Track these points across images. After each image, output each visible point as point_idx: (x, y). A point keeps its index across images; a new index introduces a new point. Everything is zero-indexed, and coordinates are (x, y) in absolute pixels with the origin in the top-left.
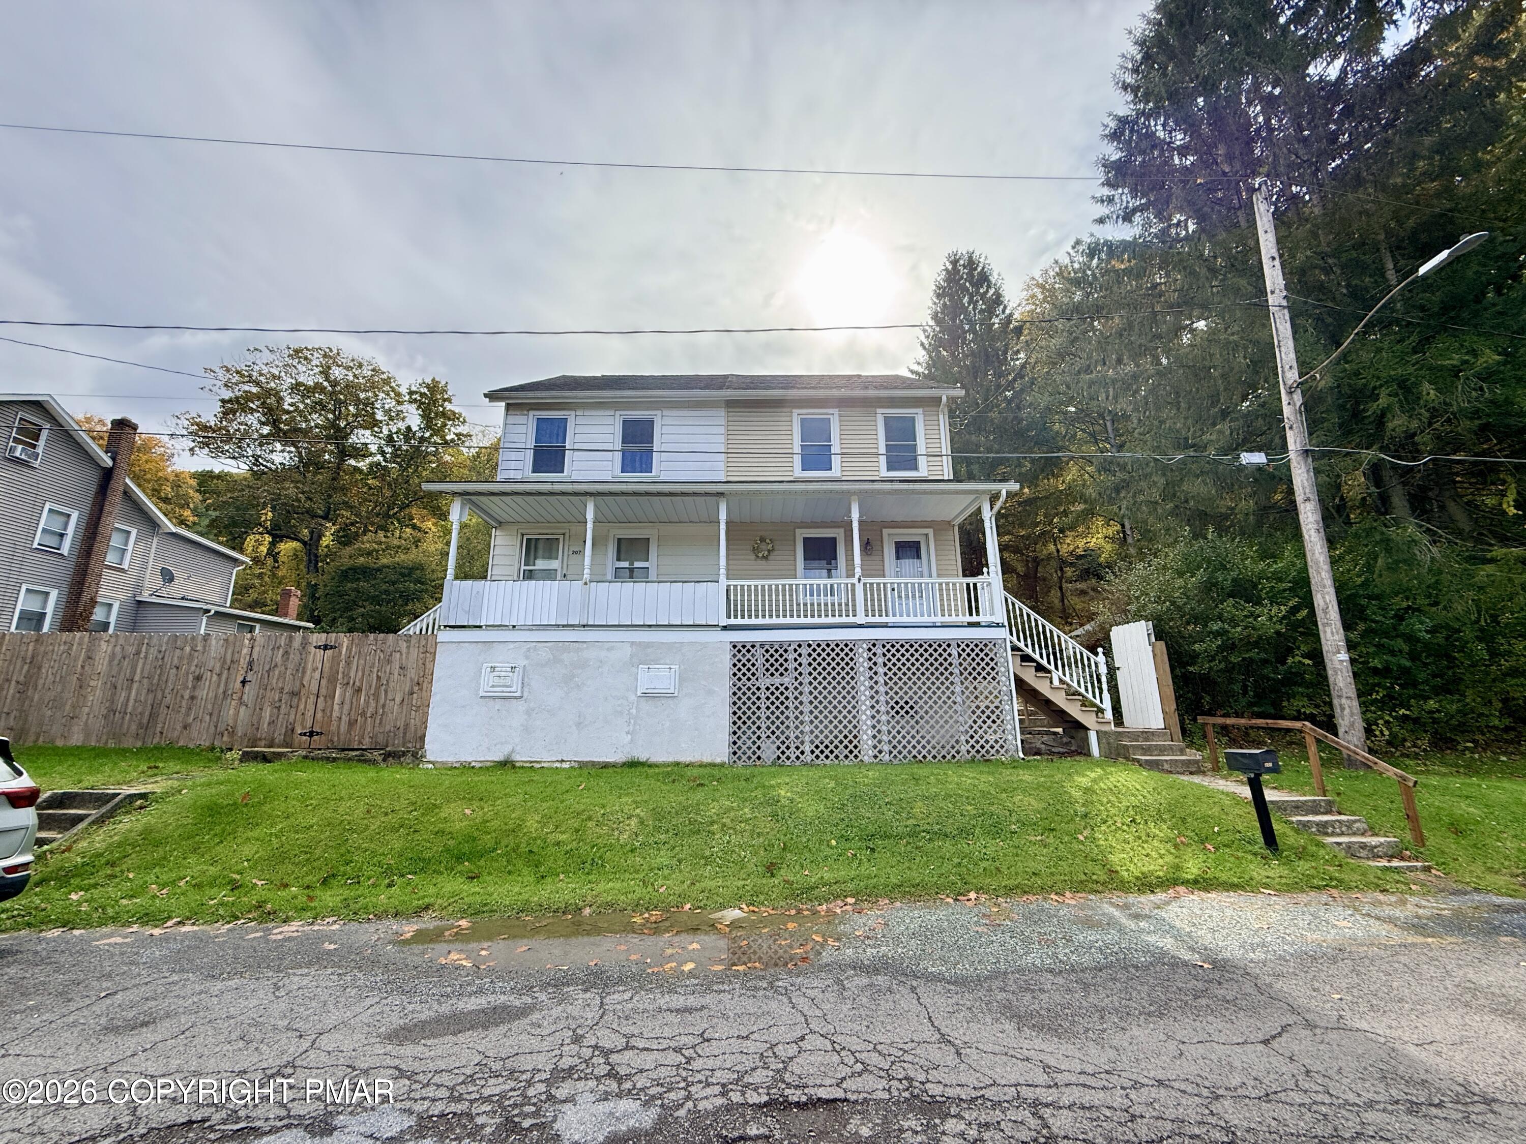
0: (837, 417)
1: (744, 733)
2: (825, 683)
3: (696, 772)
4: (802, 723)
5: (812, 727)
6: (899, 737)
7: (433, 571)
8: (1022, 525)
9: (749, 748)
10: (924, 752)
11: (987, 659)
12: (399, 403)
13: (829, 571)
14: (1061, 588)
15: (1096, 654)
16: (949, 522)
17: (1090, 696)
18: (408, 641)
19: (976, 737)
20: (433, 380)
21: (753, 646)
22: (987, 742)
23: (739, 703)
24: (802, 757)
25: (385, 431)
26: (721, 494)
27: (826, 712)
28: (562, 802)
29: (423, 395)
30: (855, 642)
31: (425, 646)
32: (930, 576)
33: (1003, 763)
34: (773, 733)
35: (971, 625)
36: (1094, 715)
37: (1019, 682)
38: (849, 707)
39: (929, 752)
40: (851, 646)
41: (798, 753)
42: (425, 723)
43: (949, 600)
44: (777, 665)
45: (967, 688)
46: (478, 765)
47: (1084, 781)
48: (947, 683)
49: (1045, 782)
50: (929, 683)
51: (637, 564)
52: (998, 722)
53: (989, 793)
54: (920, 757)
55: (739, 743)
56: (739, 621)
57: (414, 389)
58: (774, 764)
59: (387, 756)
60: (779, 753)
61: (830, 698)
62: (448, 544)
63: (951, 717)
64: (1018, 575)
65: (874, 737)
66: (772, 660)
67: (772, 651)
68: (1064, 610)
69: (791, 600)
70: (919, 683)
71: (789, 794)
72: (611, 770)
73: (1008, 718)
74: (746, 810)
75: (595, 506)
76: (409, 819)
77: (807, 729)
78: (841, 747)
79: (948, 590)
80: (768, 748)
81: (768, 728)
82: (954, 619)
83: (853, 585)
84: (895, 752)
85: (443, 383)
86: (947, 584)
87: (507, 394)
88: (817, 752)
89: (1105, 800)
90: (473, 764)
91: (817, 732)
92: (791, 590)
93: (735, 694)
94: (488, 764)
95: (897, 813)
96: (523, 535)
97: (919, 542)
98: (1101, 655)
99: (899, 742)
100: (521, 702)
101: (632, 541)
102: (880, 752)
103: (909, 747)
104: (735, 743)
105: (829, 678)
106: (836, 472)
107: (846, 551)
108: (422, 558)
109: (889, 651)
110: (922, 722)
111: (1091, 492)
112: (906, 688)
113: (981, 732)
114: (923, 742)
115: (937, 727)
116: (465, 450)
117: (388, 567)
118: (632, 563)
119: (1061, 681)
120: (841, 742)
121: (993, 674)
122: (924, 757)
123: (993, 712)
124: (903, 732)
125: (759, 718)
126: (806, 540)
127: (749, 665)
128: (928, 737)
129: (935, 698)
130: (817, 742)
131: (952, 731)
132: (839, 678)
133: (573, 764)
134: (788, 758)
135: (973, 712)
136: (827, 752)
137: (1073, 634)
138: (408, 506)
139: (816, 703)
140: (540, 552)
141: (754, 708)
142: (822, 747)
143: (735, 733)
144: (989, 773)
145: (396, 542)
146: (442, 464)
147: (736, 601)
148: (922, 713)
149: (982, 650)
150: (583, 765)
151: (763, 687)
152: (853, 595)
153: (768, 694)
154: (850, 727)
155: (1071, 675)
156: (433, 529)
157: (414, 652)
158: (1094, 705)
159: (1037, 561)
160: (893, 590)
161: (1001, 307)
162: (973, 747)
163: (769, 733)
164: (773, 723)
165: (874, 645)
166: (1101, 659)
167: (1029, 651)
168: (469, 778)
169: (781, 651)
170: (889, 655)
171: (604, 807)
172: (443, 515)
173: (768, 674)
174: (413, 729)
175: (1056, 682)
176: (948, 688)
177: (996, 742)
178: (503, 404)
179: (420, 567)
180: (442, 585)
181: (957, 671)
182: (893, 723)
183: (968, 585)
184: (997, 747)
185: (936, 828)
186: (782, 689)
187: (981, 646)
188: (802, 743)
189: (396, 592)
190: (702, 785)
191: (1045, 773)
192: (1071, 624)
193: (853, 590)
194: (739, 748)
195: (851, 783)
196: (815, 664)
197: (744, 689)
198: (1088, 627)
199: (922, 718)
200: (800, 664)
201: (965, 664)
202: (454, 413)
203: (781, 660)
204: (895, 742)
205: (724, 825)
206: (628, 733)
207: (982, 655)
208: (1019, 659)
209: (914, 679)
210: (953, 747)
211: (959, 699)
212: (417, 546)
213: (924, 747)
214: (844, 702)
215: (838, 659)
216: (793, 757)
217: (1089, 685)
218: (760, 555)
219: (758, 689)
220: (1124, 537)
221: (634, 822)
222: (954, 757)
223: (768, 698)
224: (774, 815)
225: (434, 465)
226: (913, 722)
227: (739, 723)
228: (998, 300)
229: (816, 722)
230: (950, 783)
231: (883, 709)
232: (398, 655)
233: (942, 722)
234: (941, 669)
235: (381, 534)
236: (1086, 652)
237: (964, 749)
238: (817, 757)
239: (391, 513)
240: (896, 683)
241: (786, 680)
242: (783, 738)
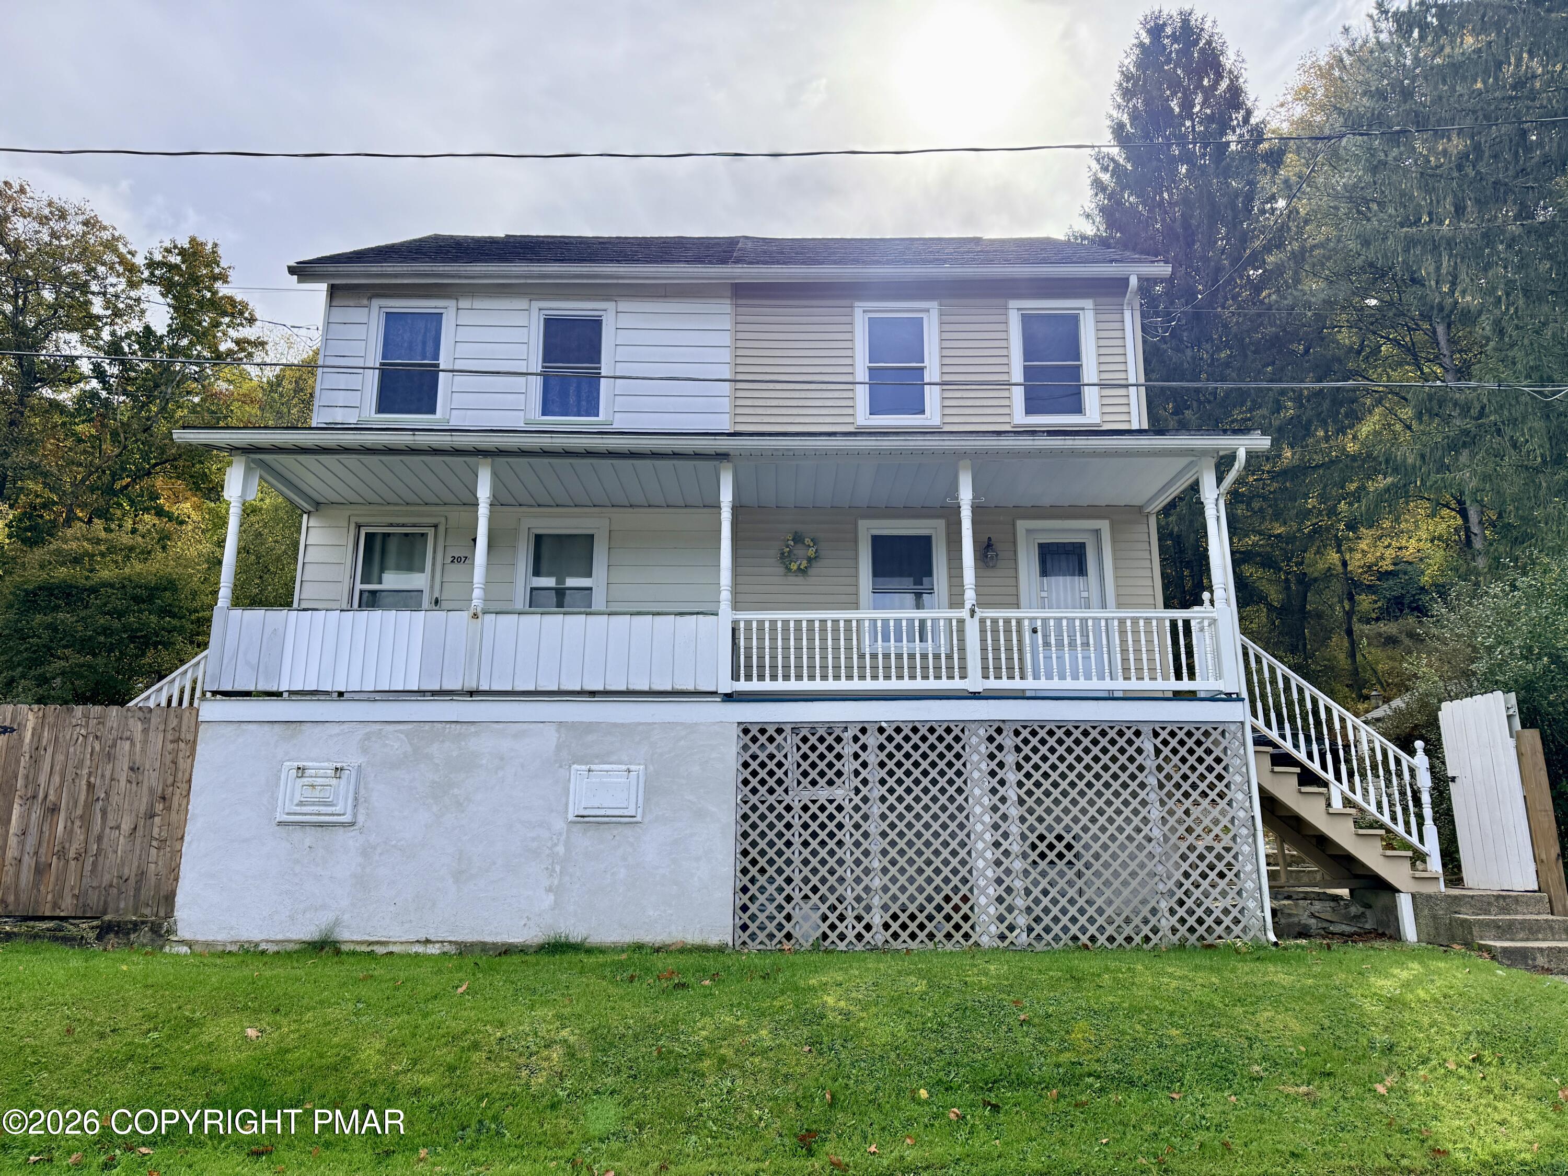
0: (934, 314)
1: (762, 889)
2: (909, 799)
3: (671, 962)
4: (867, 871)
5: (886, 879)
6: (1046, 901)
7: (194, 594)
8: (1277, 516)
9: (771, 918)
10: (1092, 930)
11: (1209, 760)
12: (132, 285)
13: (919, 596)
14: (1350, 632)
15: (1412, 753)
16: (1140, 509)
17: (1400, 829)
18: (145, 720)
19: (1189, 903)
20: (193, 240)
21: (779, 731)
22: (1209, 912)
23: (754, 835)
24: (867, 936)
25: (106, 335)
26: (722, 456)
27: (911, 853)
28: (425, 1015)
29: (172, 267)
30: (964, 725)
31: (176, 729)
32: (1104, 606)
33: (1237, 951)
34: (815, 890)
35: (1178, 696)
36: (1408, 864)
37: (1269, 803)
38: (954, 844)
39: (1101, 929)
40: (956, 731)
41: (860, 927)
42: (174, 872)
43: (1137, 651)
44: (822, 765)
45: (1171, 813)
46: (272, 948)
47: (1386, 985)
48: (1135, 803)
49: (1317, 987)
50: (1100, 803)
51: (571, 582)
52: (1230, 875)
53: (1211, 1005)
54: (1084, 939)
55: (753, 908)
56: (755, 685)
57: (158, 257)
58: (815, 947)
59: (105, 931)
60: (824, 927)
61: (918, 826)
62: (221, 544)
63: (1142, 866)
64: (1270, 607)
65: (1000, 900)
66: (813, 757)
67: (813, 740)
68: (1356, 672)
69: (849, 649)
70: (1083, 802)
71: (842, 1004)
72: (516, 959)
73: (1249, 868)
74: (764, 1032)
75: (495, 475)
76: (143, 1046)
77: (877, 883)
78: (939, 917)
79: (1136, 632)
80: (806, 918)
81: (806, 880)
82: (1146, 685)
83: (961, 622)
84: (1038, 929)
85: (209, 247)
86: (1135, 621)
87: (331, 268)
88: (895, 926)
89: (1426, 1020)
90: (263, 946)
91: (894, 889)
92: (848, 630)
93: (745, 817)
94: (290, 947)
95: (1041, 1040)
96: (359, 527)
97: (1082, 546)
98: (1420, 753)
99: (1046, 911)
100: (352, 833)
101: (561, 539)
102: (1011, 928)
103: (1065, 920)
104: (744, 908)
105: (917, 791)
106: (932, 416)
107: (949, 560)
108: (171, 569)
109: (1026, 741)
110: (1088, 874)
111: (1407, 454)
112: (1057, 811)
113: (1197, 893)
114: (1091, 911)
115: (1116, 884)
116: (253, 371)
117: (112, 586)
118: (560, 580)
119: (1347, 802)
120: (939, 908)
121: (1220, 786)
122: (1093, 939)
123: (1219, 857)
124: (1053, 892)
125: (789, 862)
126: (878, 542)
127: (771, 765)
128: (1099, 902)
129: (1112, 829)
130: (895, 908)
131: (1144, 892)
132: (934, 791)
133: (447, 948)
134: (842, 937)
135: (1184, 857)
136: (913, 927)
137: (1370, 716)
138: (149, 474)
139: (893, 835)
140: (391, 559)
141: (780, 844)
142: (904, 917)
143: (745, 890)
144: (1211, 969)
145: (126, 539)
146: (210, 396)
147: (748, 649)
148: (1087, 856)
149: (1199, 743)
150: (464, 949)
151: (797, 806)
152: (961, 640)
153: (806, 817)
154: (955, 881)
155: (1365, 791)
156: (195, 516)
157: (156, 740)
158: (1407, 846)
159: (1305, 582)
160: (1035, 631)
161: (1242, 112)
162: (1182, 921)
163: (807, 890)
164: (815, 871)
165: (999, 731)
166: (1421, 761)
167: (1288, 746)
168: (254, 970)
169: (830, 740)
170: (1027, 750)
171: (502, 1024)
172: (214, 491)
173: (806, 782)
174: (153, 879)
175: (1337, 804)
176: (1136, 812)
177: (1226, 912)
178: (323, 287)
179: (170, 585)
180: (209, 620)
181: (1152, 781)
182: (1034, 874)
183: (1174, 624)
184: (1227, 921)
185: (1113, 1068)
186: (831, 809)
187: (1198, 735)
188: (868, 909)
189: (125, 629)
190: (682, 986)
191: (1317, 969)
192: (1367, 698)
193: (961, 631)
194: (753, 918)
195: (956, 985)
196: (891, 765)
197: (763, 808)
198: (1397, 703)
199: (1088, 866)
200: (864, 765)
201: (1168, 768)
202: (231, 300)
203: (830, 757)
204: (1038, 911)
205: (723, 1060)
206: (549, 890)
207: (1200, 752)
208: (1267, 761)
209: (1073, 793)
210: (1146, 921)
211: (1156, 833)
212: (164, 548)
213: (1092, 920)
214: (945, 835)
215: (933, 756)
216: (851, 935)
217: (1399, 810)
218: (794, 567)
219: (788, 808)
220: (1468, 537)
221: (556, 1054)
222: (1147, 939)
223: (805, 826)
224: (814, 1042)
225: (196, 400)
226: (1070, 874)
227: (754, 871)
228: (1235, 98)
229: (893, 871)
230: (1140, 986)
231: (1016, 848)
232: (127, 745)
233: (1125, 875)
234: (1124, 777)
235: (98, 523)
236: (1392, 749)
237: (1165, 924)
238: (895, 936)
239: (117, 486)
240: (1039, 802)
241: (840, 793)
242: (832, 899)
